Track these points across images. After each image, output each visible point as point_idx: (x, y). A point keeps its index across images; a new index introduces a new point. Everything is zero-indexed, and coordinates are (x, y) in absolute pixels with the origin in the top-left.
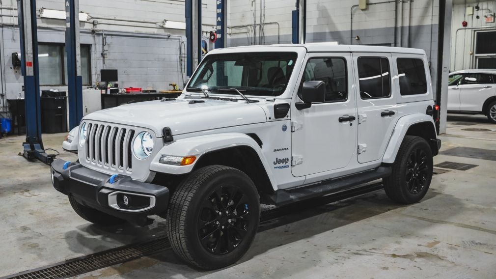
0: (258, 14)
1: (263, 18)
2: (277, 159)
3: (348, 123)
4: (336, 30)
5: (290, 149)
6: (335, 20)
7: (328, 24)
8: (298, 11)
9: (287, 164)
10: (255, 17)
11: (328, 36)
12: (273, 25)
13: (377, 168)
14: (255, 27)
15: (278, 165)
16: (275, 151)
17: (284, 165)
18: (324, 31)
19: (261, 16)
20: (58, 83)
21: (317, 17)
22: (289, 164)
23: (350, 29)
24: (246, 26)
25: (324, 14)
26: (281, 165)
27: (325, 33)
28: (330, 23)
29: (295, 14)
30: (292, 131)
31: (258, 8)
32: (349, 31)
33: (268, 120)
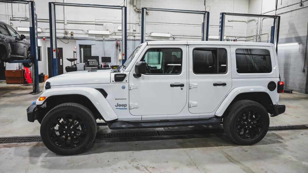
0: (259, 30)
1: (261, 31)
2: (118, 104)
3: (179, 88)
4: (298, 36)
5: (128, 99)
6: (298, 30)
7: (294, 33)
8: (274, 26)
9: (126, 108)
10: (257, 31)
11: (294, 40)
12: (266, 35)
13: (210, 118)
14: (257, 36)
15: (118, 107)
16: (116, 99)
17: (123, 107)
18: (291, 37)
19: (260, 31)
20: (157, 63)
21: (288, 29)
22: (127, 107)
23: (306, 35)
24: (253, 36)
25: (292, 27)
26: (121, 107)
27: (292, 38)
28: (295, 32)
29: (273, 28)
30: (129, 90)
31: (259, 27)
32: (306, 36)
33: (112, 82)
